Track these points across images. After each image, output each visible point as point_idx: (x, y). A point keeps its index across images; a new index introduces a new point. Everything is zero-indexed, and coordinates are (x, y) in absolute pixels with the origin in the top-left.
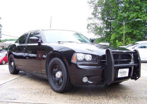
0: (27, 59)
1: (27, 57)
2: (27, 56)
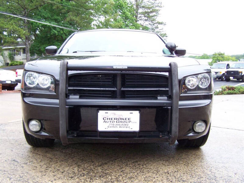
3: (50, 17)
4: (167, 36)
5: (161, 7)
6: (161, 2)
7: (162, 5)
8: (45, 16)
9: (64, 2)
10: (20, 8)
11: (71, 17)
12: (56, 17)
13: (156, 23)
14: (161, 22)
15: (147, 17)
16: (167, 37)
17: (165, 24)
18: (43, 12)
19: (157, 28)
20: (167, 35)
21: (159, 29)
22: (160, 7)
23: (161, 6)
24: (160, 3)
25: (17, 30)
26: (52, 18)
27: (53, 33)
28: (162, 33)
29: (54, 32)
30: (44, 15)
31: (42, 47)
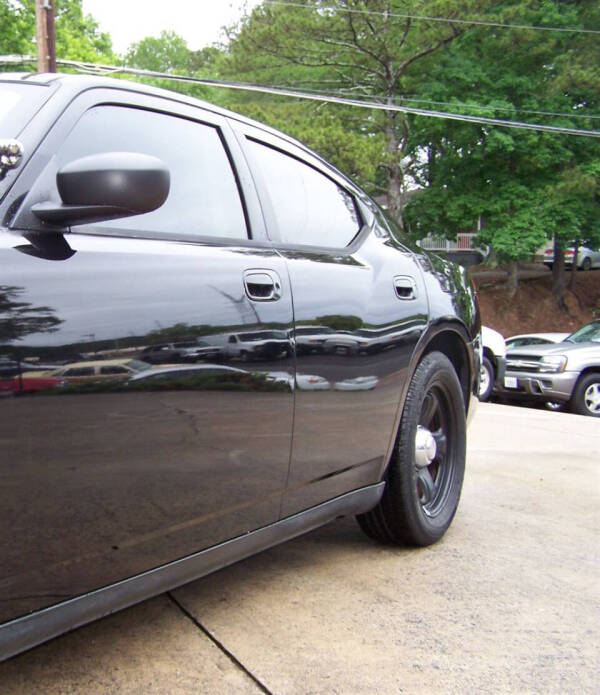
3: (488, 80)
8: (464, 80)
9: (550, 10)
10: (366, 60)
11: (573, 73)
12: (510, 79)
18: (459, 66)
25: (344, 145)
26: (494, 85)
27: (495, 145)
29: (497, 140)
30: (462, 76)
31: (454, 206)
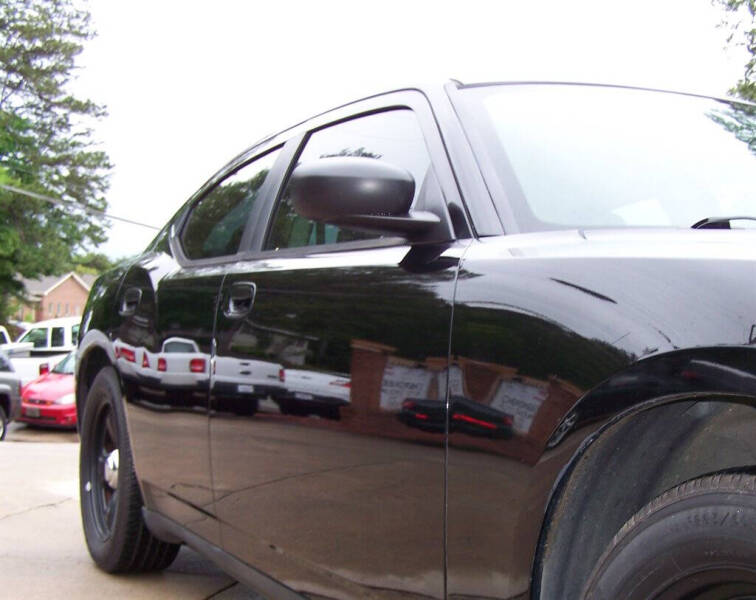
0: (268, 417)
1: (267, 404)
2: (262, 391)
4: (108, 166)
5: (85, 35)
6: (89, 15)
7: (89, 29)
13: (59, 104)
14: (84, 101)
15: (21, 73)
16: (111, 170)
17: (103, 114)
19: (63, 124)
20: (111, 162)
21: (74, 130)
22: (78, 34)
23: (83, 32)
24: (83, 16)
28: (86, 150)
